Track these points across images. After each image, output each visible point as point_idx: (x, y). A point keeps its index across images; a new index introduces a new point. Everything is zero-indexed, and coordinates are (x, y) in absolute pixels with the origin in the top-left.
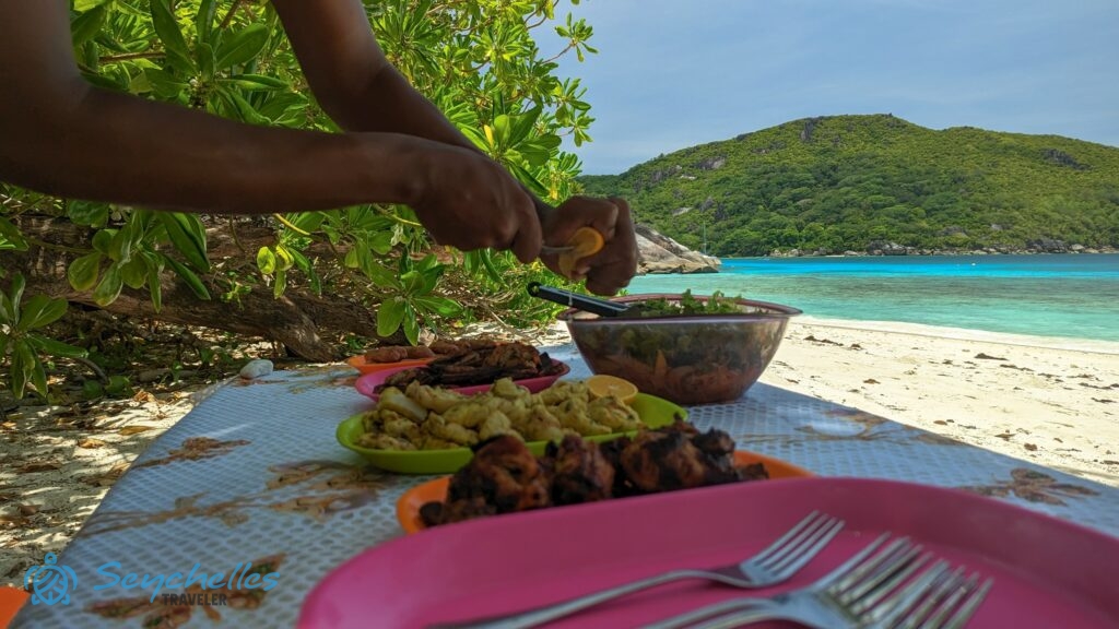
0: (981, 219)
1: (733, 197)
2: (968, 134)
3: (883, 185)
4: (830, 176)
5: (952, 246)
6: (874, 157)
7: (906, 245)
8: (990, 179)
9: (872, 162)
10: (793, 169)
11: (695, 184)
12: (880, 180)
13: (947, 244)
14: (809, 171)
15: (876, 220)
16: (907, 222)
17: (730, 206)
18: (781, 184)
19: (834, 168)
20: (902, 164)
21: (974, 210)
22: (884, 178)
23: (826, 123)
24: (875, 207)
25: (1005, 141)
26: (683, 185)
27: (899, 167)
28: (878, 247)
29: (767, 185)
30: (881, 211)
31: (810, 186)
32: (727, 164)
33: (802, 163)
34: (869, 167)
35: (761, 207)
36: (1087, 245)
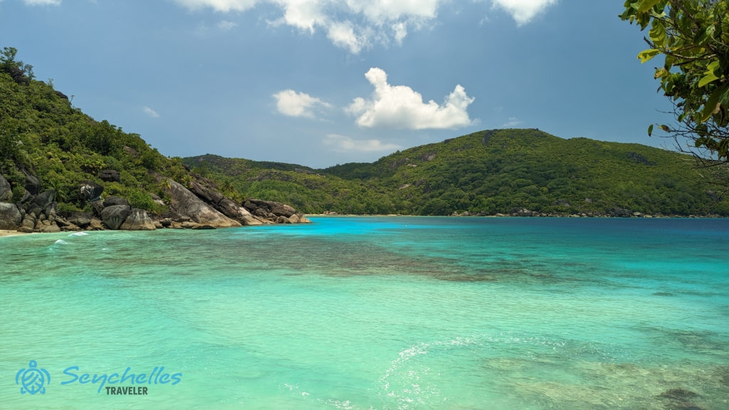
0: (580, 195)
1: (436, 178)
2: (583, 142)
3: (527, 172)
4: (497, 166)
5: (559, 212)
6: (525, 155)
7: (533, 210)
8: (592, 171)
9: (523, 158)
10: (475, 162)
11: (416, 170)
12: (525, 169)
13: (557, 210)
14: (484, 163)
15: (518, 194)
16: (535, 196)
17: (433, 183)
18: (466, 171)
19: (499, 161)
20: (541, 160)
21: (578, 189)
22: (528, 168)
23: (498, 133)
24: (519, 186)
25: (605, 147)
26: (408, 171)
27: (539, 161)
28: (516, 211)
29: (457, 171)
30: (522, 189)
31: (483, 172)
32: (436, 157)
33: (481, 158)
34: (521, 161)
35: (452, 184)
36: (645, 212)
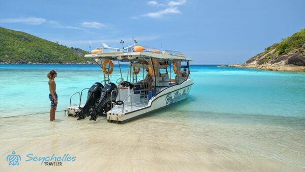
8: (4, 42)
25: (9, 32)
36: (32, 62)
